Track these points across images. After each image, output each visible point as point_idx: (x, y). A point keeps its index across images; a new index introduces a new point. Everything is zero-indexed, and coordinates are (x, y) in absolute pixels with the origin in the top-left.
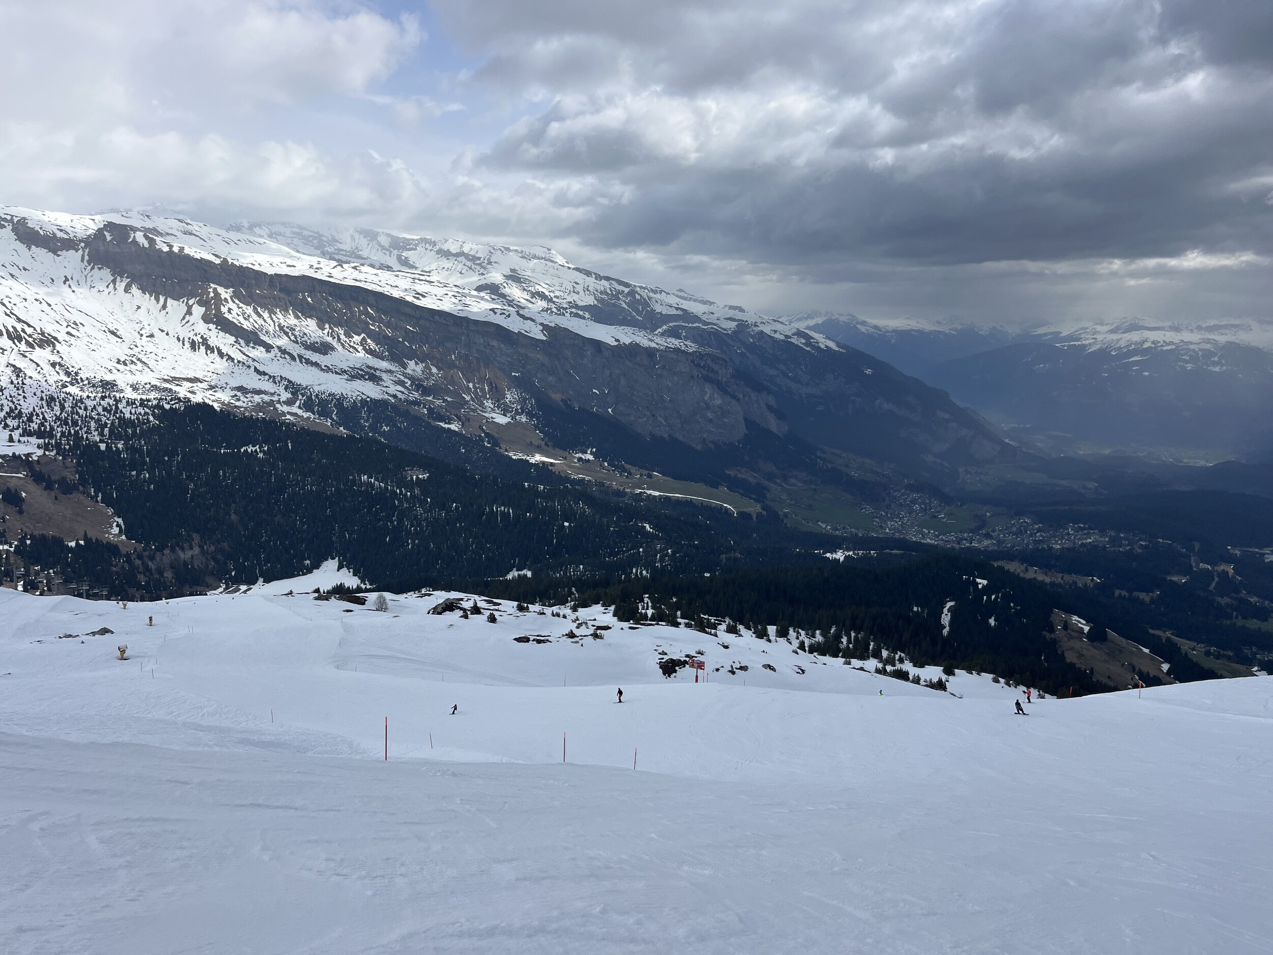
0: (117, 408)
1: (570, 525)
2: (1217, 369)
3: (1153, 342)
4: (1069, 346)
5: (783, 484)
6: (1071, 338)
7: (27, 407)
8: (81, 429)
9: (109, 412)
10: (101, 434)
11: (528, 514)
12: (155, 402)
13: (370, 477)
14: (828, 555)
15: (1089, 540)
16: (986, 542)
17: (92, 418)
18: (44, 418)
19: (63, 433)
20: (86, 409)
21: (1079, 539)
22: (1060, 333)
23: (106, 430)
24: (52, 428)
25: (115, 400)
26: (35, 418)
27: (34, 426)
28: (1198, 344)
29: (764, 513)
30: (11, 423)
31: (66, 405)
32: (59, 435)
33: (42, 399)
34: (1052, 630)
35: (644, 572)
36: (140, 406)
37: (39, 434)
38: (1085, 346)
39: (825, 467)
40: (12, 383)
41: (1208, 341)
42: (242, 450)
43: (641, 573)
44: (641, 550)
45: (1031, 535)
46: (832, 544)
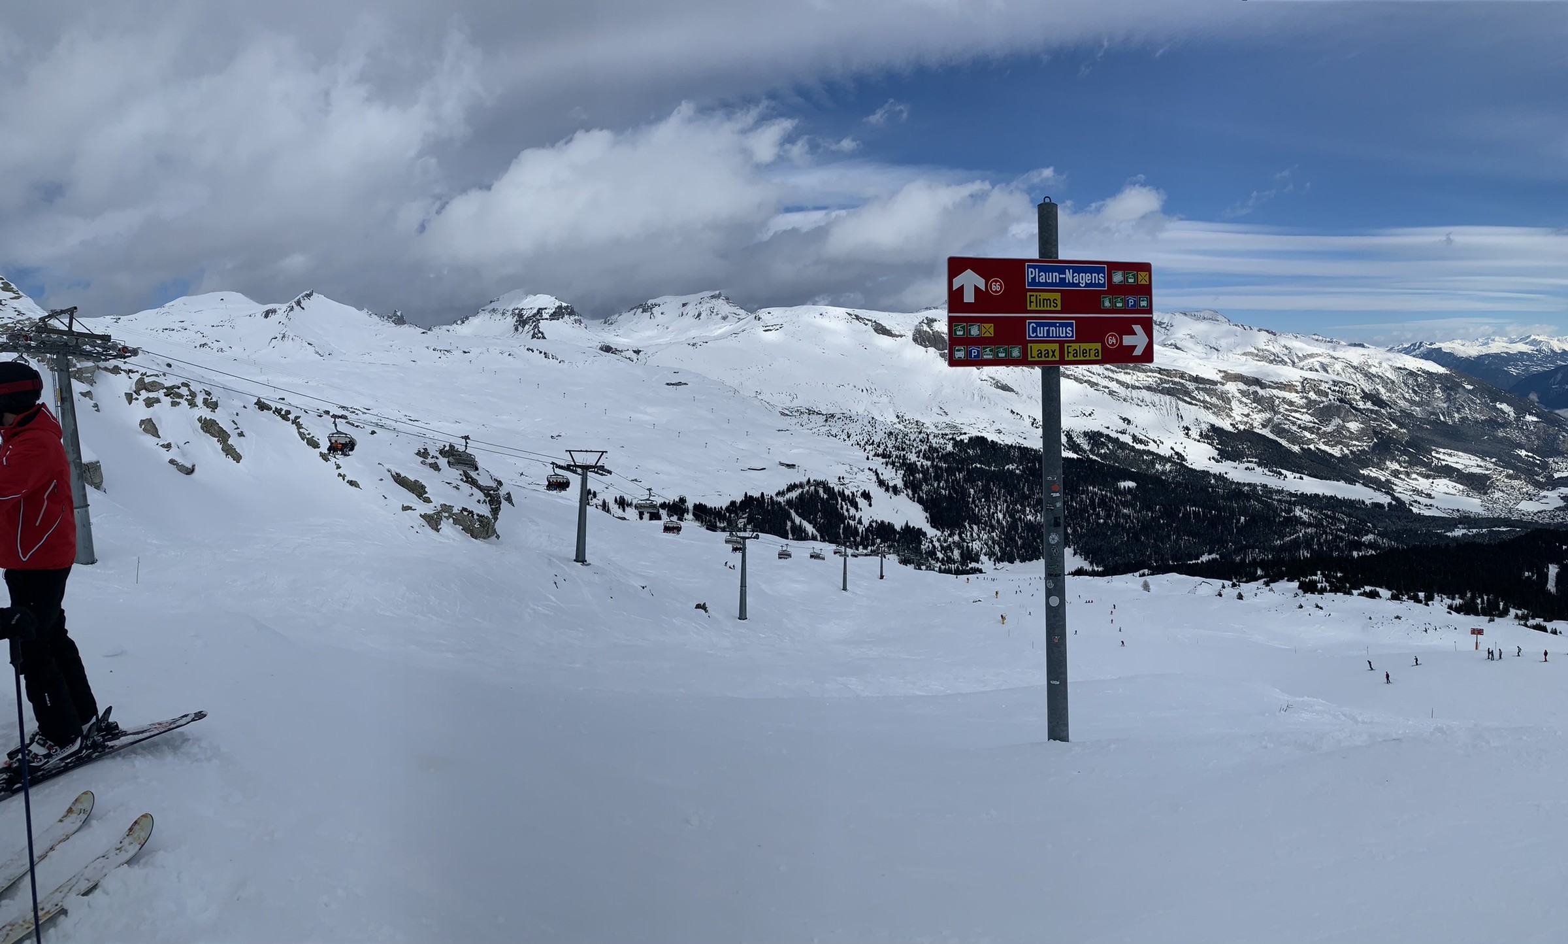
0: (928, 439)
1: (1245, 519)
5: (1406, 479)
7: (876, 439)
8: (907, 453)
9: (923, 442)
10: (918, 457)
11: (1213, 512)
12: (950, 436)
13: (1094, 487)
14: (1449, 534)
17: (913, 446)
18: (886, 446)
19: (896, 457)
20: (910, 440)
23: (921, 454)
24: (890, 452)
25: (927, 434)
26: (881, 445)
27: (880, 451)
29: (1394, 503)
30: (869, 448)
31: (899, 437)
32: (894, 456)
33: (885, 433)
35: (1305, 553)
36: (942, 438)
37: (884, 456)
39: (1440, 464)
40: (869, 422)
42: (1006, 468)
43: (1303, 554)
44: (1301, 535)
46: (1451, 523)
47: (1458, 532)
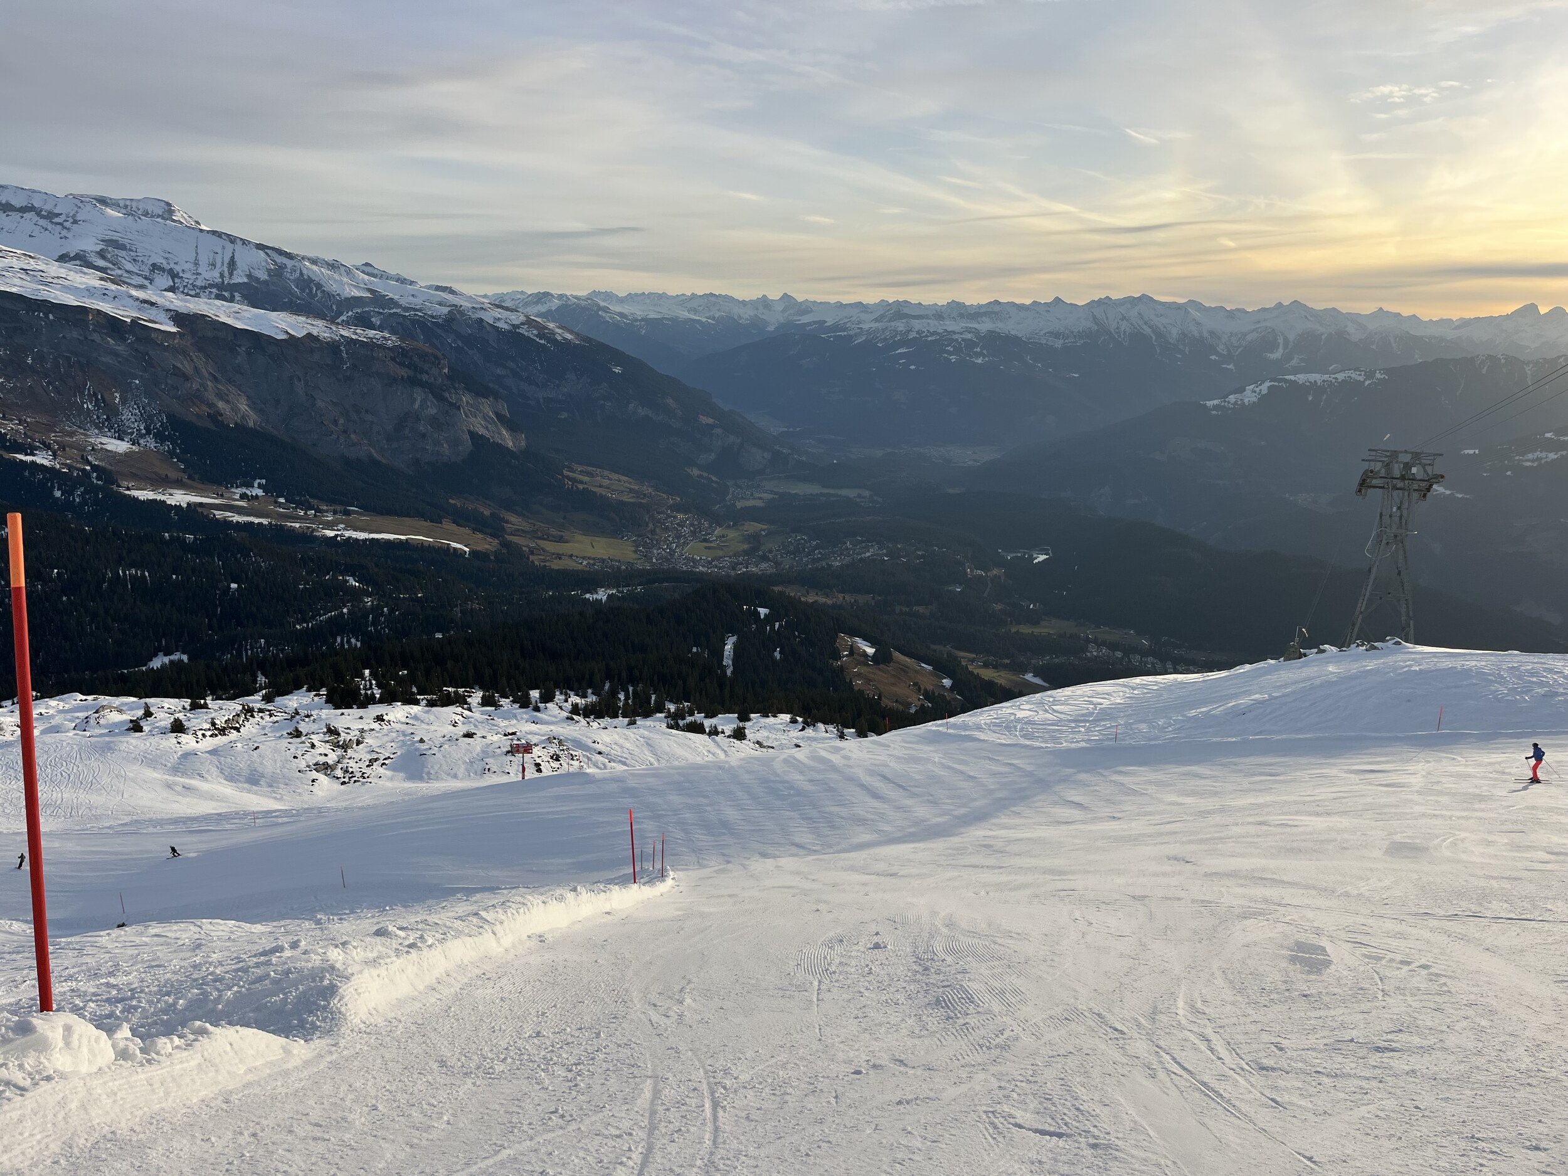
1: (239, 586)
2: (980, 361)
3: (918, 332)
4: (836, 337)
6: (836, 327)
11: (174, 577)
14: (588, 596)
15: (868, 554)
16: (764, 565)
21: (857, 554)
22: (826, 322)
28: (961, 334)
29: (504, 551)
34: (837, 656)
35: (353, 638)
38: (851, 337)
39: (575, 489)
41: (969, 330)
43: (349, 642)
45: (809, 554)
46: (591, 581)
47: (602, 595)
